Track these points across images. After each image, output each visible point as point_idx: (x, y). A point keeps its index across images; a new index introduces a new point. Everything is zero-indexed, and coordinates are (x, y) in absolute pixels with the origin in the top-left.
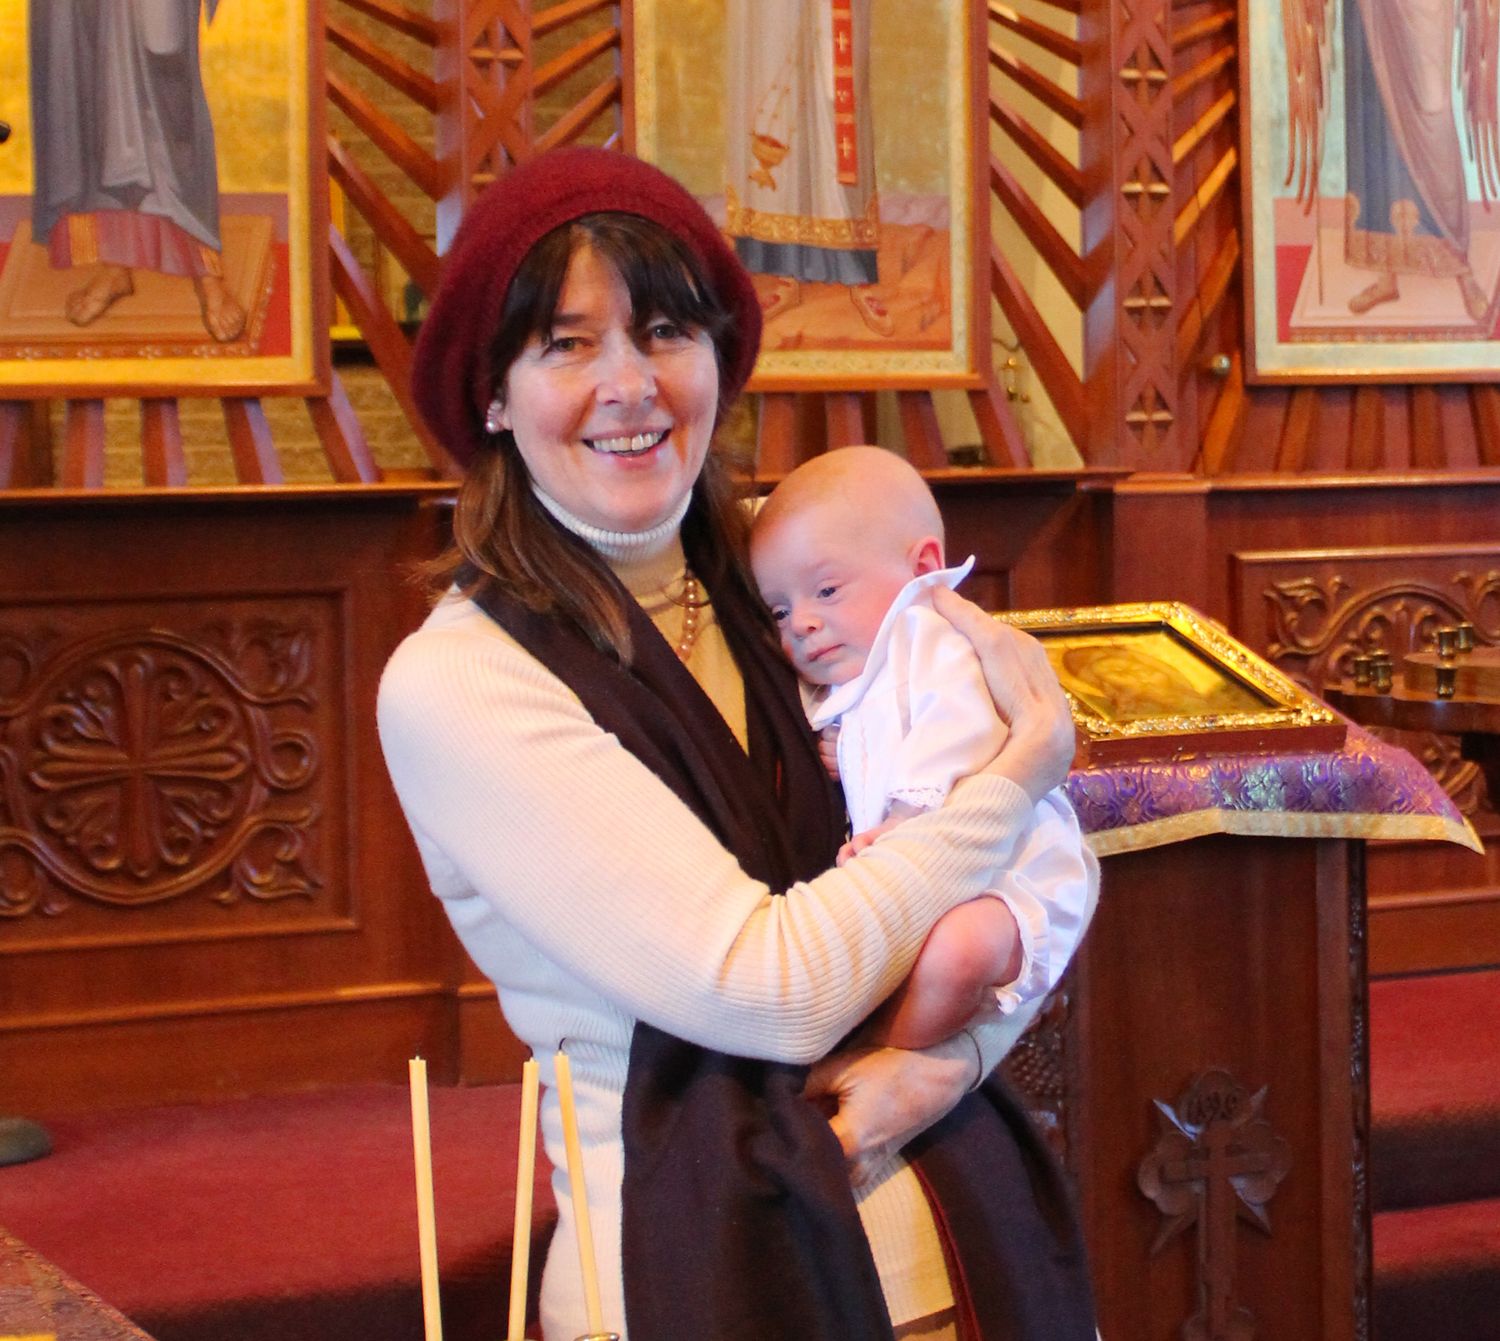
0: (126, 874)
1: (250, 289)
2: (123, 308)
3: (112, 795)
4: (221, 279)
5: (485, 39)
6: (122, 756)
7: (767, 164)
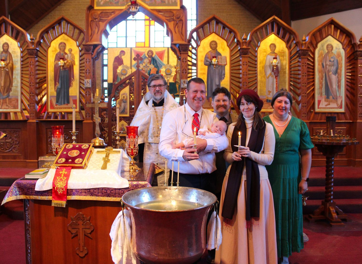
5: (244, 83)
7: (269, 93)
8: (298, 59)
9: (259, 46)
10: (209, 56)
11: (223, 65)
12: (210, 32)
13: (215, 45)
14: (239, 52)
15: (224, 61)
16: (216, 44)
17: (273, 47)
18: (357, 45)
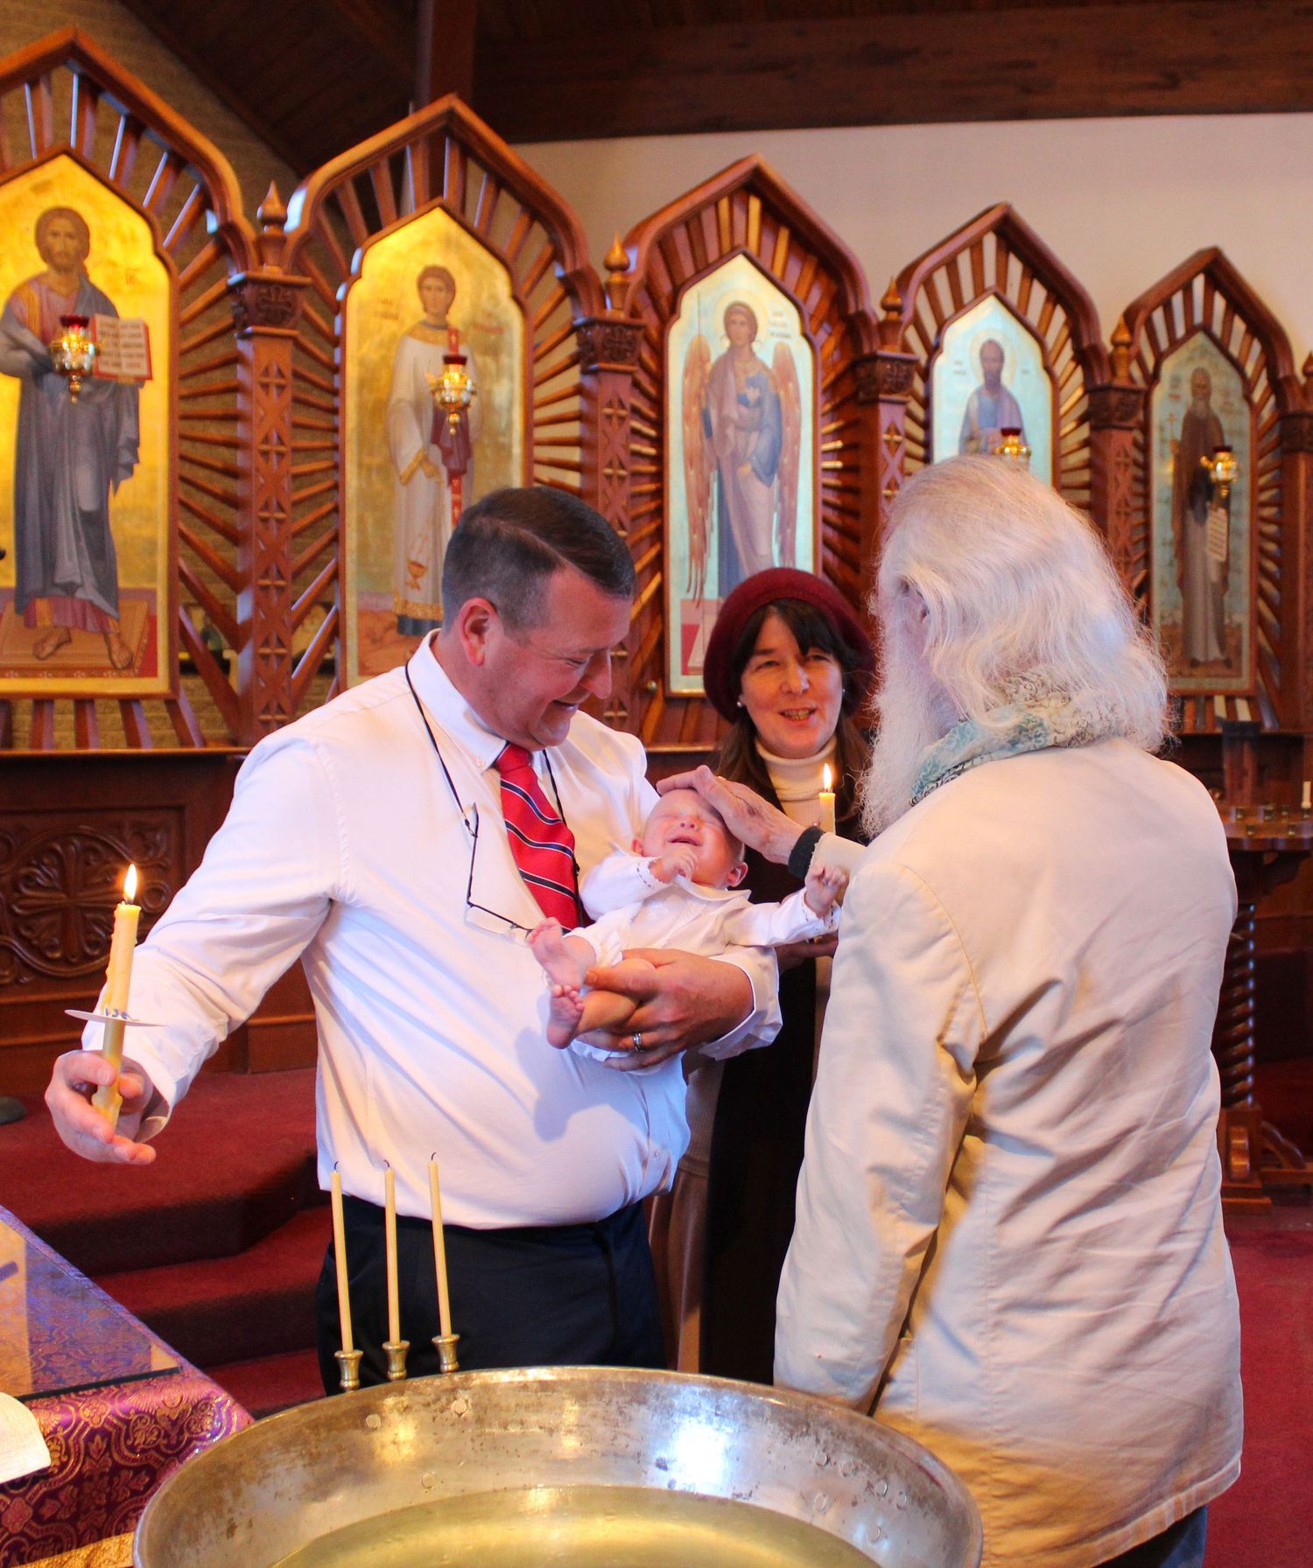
0: (65, 961)
1: (135, 638)
2: (64, 650)
3: (57, 918)
4: (119, 635)
5: (266, 507)
6: (63, 896)
7: (415, 577)
8: (573, 376)
9: (359, 276)
10: (32, 306)
11: (122, 381)
12: (40, 148)
13: (70, 236)
14: (230, 302)
15: (130, 356)
16: (81, 232)
17: (440, 289)
18: (874, 322)
